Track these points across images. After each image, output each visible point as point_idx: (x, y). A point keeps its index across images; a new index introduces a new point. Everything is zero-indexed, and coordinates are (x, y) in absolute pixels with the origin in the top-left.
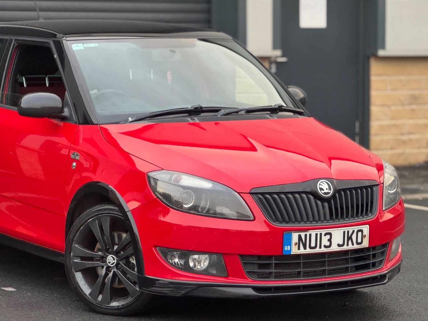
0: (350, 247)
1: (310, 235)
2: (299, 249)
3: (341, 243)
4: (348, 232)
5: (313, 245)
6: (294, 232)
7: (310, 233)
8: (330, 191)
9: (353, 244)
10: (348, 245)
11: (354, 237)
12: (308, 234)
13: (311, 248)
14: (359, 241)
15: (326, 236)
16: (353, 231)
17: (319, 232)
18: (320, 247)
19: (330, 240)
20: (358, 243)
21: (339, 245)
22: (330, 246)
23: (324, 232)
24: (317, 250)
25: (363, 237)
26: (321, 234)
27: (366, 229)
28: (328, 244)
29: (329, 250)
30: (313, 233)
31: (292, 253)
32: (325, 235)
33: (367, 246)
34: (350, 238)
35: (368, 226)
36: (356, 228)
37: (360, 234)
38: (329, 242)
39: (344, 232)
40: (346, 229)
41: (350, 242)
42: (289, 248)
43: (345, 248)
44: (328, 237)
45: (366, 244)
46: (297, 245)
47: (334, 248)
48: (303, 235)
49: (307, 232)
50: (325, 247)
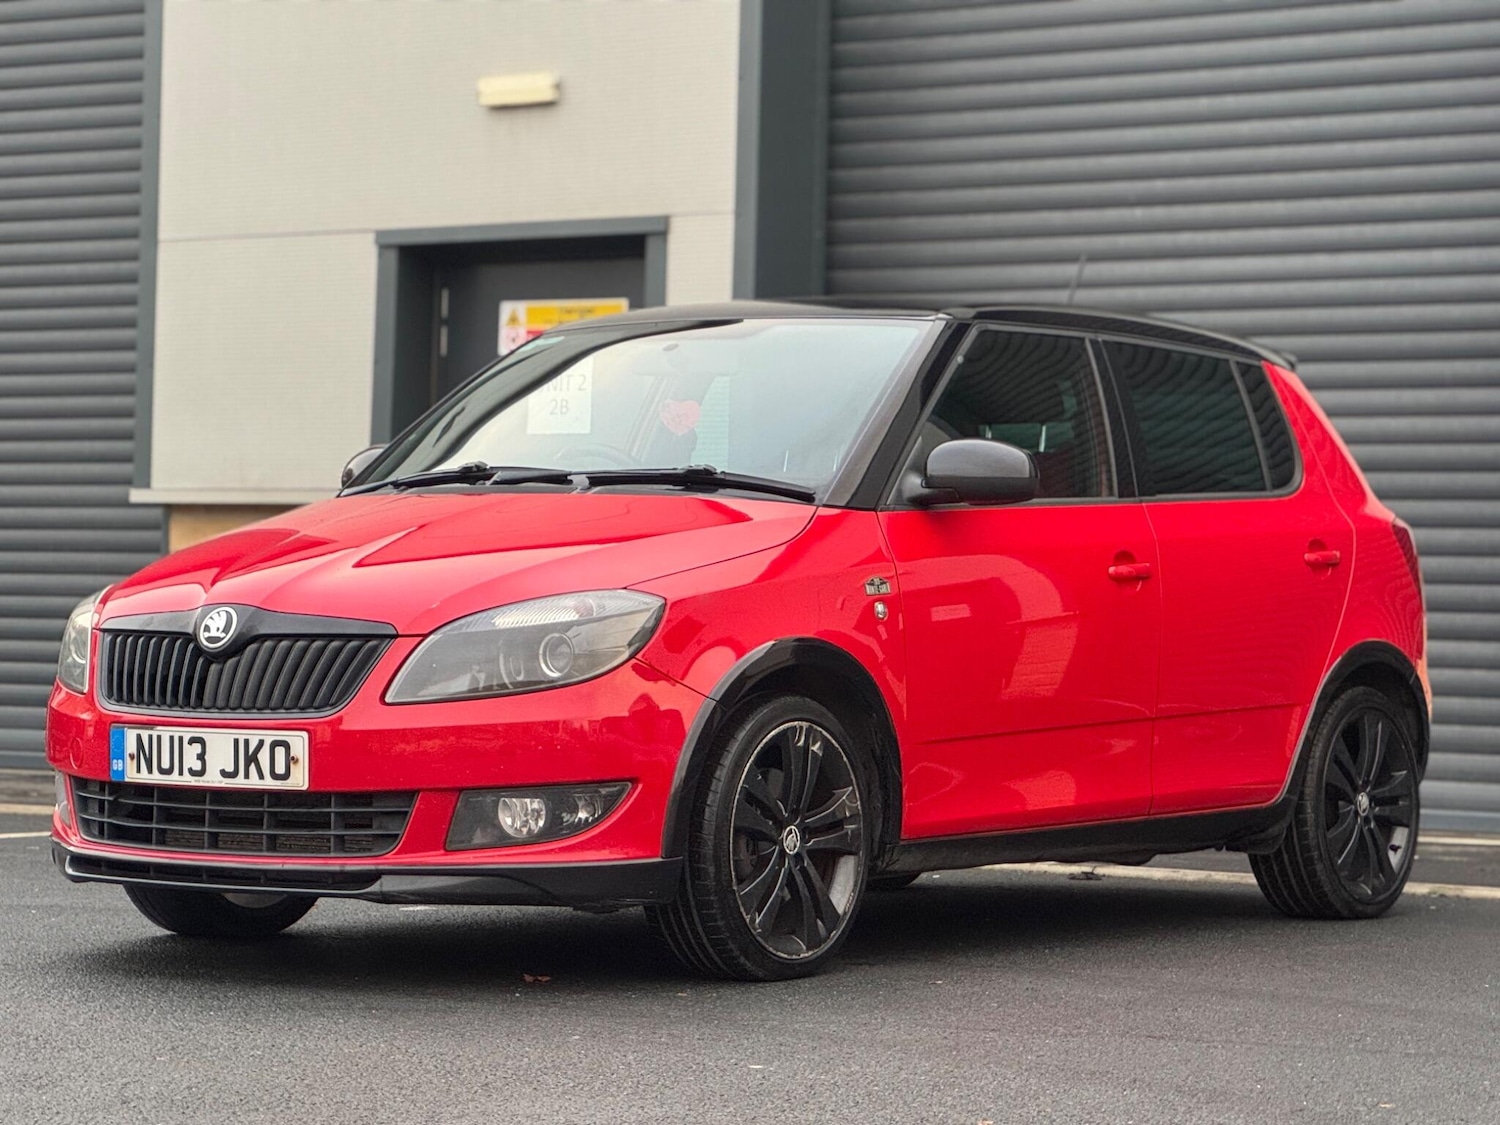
0: (254, 782)
1: (159, 737)
2: (139, 771)
3: (230, 768)
4: (247, 742)
5: (166, 765)
6: (130, 728)
7: (159, 733)
8: (223, 635)
9: (261, 776)
10: (247, 776)
11: (264, 757)
12: (155, 734)
13: (162, 771)
14: (280, 769)
15: (194, 744)
16: (261, 743)
17: (177, 732)
18: (181, 773)
19: (201, 757)
20: (275, 776)
21: (224, 773)
22: (202, 773)
23: (188, 733)
24: (174, 779)
25: (290, 760)
26: (181, 739)
27: (299, 743)
28: (197, 766)
29: (199, 781)
30: (165, 733)
31: (127, 780)
32: (192, 741)
33: (305, 787)
34: (252, 759)
35: (305, 735)
36: (269, 737)
37: (280, 752)
38: (199, 763)
39: (236, 742)
40: (242, 735)
41: (253, 767)
42: (121, 765)
43: (240, 782)
44: (197, 748)
45: (299, 780)
46: (135, 761)
47: (213, 779)
48: (145, 734)
49: (152, 729)
50: (192, 772)
